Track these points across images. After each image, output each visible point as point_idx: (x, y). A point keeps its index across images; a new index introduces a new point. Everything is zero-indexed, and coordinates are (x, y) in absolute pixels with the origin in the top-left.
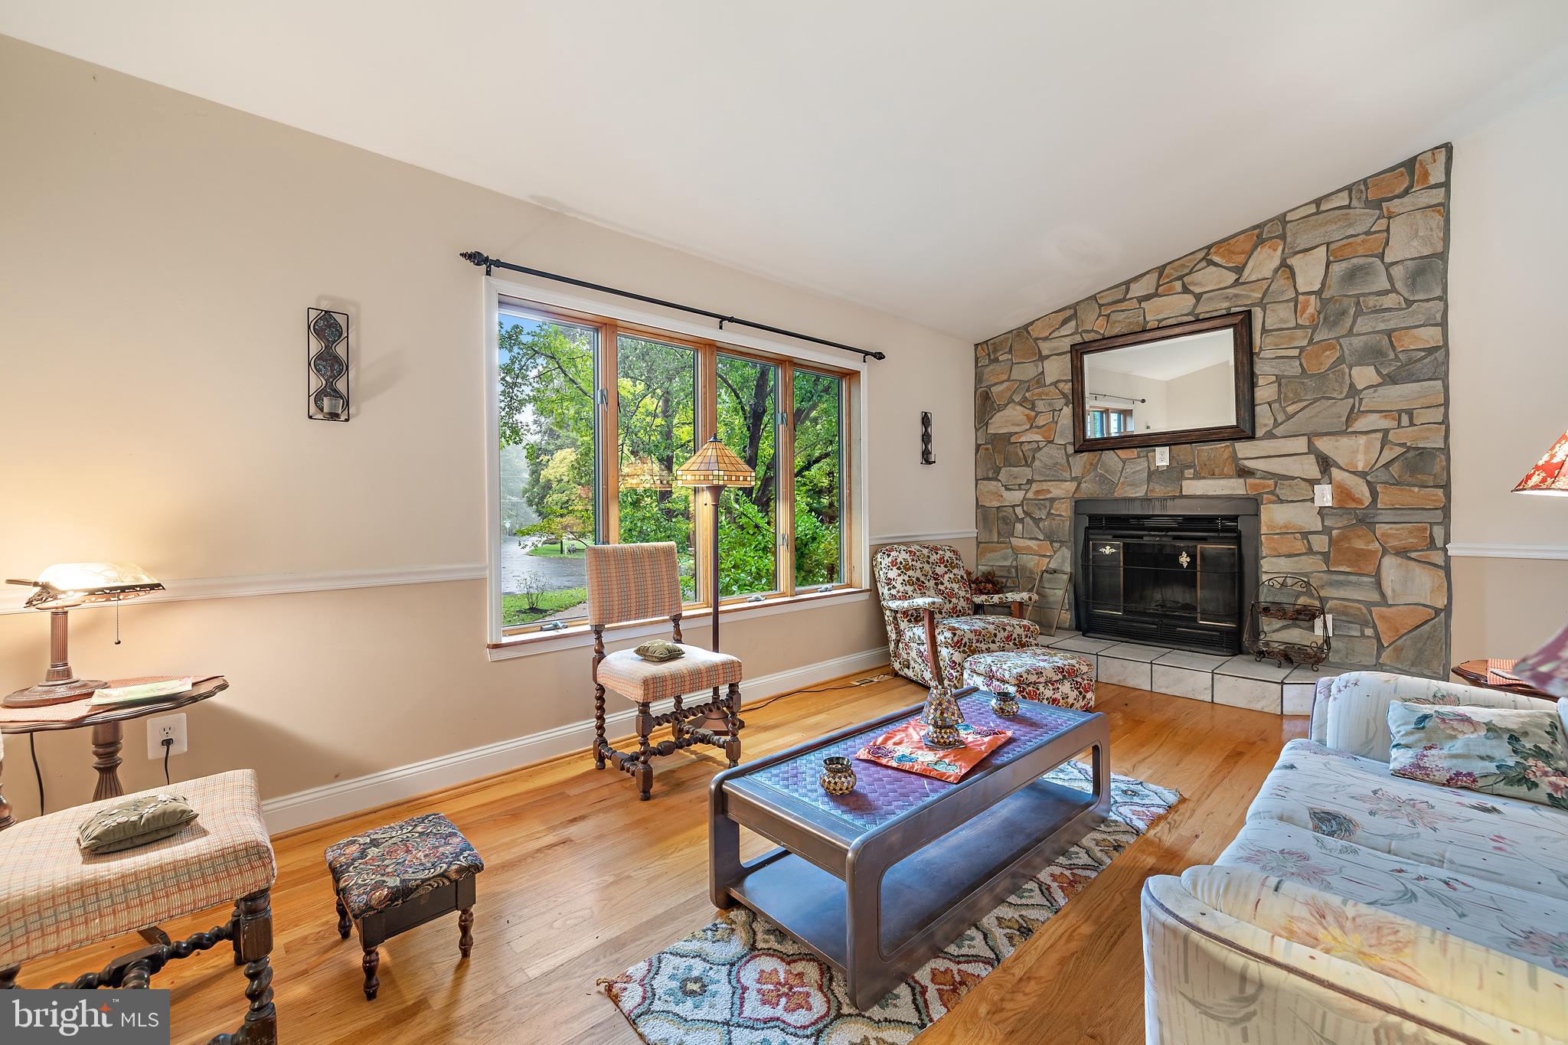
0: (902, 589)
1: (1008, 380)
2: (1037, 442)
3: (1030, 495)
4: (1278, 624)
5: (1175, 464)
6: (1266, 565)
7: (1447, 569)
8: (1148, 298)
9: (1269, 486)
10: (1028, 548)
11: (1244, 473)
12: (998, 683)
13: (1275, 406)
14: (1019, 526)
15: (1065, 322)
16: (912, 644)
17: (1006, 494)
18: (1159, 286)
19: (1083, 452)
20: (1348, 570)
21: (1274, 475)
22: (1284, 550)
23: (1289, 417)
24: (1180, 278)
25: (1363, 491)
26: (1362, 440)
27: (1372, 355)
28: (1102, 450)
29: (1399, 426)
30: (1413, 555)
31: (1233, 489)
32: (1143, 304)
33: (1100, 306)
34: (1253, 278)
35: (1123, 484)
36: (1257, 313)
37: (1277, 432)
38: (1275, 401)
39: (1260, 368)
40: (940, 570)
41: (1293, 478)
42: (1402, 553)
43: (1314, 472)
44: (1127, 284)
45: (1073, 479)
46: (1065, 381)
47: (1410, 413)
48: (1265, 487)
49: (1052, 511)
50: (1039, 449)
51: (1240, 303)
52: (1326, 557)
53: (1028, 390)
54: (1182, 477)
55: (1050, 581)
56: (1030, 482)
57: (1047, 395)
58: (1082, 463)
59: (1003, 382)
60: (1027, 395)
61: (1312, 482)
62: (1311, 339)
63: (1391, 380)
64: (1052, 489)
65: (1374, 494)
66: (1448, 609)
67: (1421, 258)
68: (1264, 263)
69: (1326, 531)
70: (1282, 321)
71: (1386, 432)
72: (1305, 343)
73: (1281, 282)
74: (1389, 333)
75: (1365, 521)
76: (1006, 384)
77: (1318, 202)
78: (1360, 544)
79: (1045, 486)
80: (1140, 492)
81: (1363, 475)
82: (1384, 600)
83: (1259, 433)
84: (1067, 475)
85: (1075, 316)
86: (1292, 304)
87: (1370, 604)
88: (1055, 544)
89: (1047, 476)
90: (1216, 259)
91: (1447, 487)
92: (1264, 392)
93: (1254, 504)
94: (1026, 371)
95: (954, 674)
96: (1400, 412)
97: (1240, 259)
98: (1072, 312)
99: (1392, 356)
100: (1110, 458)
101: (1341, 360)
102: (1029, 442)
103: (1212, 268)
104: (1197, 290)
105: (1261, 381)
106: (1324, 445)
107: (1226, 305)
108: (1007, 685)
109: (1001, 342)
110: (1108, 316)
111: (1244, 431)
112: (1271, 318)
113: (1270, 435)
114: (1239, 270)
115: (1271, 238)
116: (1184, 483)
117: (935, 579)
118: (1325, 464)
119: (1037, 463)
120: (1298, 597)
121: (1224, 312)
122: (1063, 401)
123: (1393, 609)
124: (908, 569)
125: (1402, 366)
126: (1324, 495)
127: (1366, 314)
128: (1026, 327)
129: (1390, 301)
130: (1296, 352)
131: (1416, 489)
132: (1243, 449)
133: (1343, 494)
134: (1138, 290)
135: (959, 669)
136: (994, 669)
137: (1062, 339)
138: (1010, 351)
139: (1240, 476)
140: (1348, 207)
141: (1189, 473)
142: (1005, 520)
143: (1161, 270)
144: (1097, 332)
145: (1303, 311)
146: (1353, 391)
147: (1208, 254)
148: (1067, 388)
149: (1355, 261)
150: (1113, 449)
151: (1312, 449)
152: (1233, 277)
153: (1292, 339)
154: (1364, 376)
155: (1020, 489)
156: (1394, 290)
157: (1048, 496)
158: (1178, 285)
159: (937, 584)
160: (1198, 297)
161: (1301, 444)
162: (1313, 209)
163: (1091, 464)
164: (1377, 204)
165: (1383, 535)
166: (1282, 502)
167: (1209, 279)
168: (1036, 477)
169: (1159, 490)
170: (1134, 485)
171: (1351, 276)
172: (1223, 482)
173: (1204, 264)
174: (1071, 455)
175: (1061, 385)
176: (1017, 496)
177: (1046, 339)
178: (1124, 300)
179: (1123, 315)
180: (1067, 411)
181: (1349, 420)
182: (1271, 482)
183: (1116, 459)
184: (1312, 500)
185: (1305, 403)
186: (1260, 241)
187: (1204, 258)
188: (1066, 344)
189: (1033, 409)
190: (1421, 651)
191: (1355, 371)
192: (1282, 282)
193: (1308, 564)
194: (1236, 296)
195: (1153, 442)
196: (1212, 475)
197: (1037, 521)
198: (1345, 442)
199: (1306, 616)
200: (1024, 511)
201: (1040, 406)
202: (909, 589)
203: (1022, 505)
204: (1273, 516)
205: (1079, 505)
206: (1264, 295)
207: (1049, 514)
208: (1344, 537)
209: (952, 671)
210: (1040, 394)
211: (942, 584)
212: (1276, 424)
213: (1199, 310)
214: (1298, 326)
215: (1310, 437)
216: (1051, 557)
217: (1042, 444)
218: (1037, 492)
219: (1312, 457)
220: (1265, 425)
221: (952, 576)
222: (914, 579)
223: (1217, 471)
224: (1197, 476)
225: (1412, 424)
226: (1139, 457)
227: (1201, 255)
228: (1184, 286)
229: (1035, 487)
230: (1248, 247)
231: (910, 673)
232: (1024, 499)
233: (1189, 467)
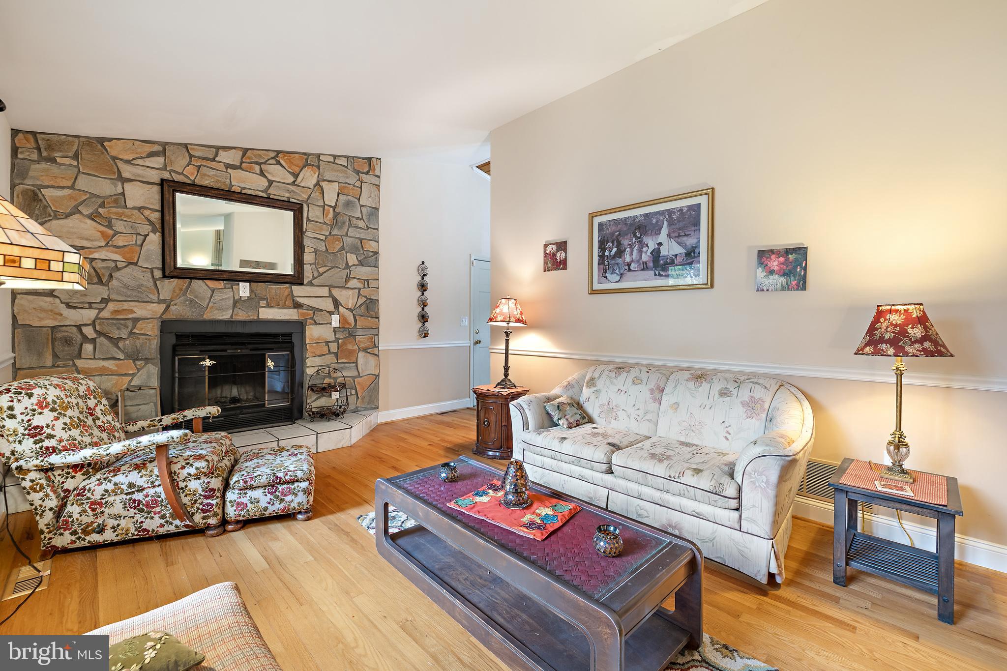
0: (65, 436)
1: (72, 187)
2: (115, 261)
3: (105, 314)
4: (315, 396)
5: (253, 296)
6: (309, 362)
7: (378, 356)
8: (234, 167)
9: (310, 315)
10: (104, 368)
11: (297, 306)
12: (285, 486)
13: (313, 266)
14: (88, 348)
15: (152, 155)
16: (111, 499)
17: (66, 312)
18: (242, 163)
19: (172, 278)
20: (346, 361)
21: (312, 308)
22: (318, 353)
23: (320, 275)
24: (259, 164)
25: (351, 319)
26: (350, 292)
27: (354, 250)
28: (191, 279)
29: (364, 288)
30: (369, 351)
31: (291, 315)
32: (229, 170)
33: (191, 156)
34: (302, 184)
35: (211, 308)
36: (305, 206)
37: (315, 282)
38: (313, 264)
39: (306, 242)
40: (92, 403)
41: (322, 310)
42: (365, 350)
43: (331, 308)
44: (218, 148)
45: (160, 302)
46: (150, 209)
47: (368, 281)
48: (308, 315)
49: (135, 331)
50: (117, 269)
51: (295, 197)
52: (336, 355)
53: (102, 205)
54: (259, 307)
55: (131, 398)
56: (105, 301)
57: (129, 217)
58: (171, 287)
59: (63, 188)
60: (100, 210)
61: (331, 313)
62: (330, 233)
63: (361, 263)
64: (135, 309)
65: (355, 320)
66: (378, 375)
67: (372, 208)
68: (309, 178)
69: (337, 340)
70: (317, 217)
71: (360, 289)
72: (327, 234)
73: (316, 194)
74: (361, 240)
75: (352, 335)
76: (66, 192)
77: (335, 157)
78: (350, 347)
79: (126, 306)
80: (226, 316)
81: (351, 310)
82: (359, 376)
83: (305, 282)
84: (154, 297)
85: (163, 153)
86: (322, 209)
87: (354, 378)
88: (138, 363)
89: (129, 296)
90: (282, 162)
91: (378, 318)
92: (308, 258)
93: (301, 326)
94: (105, 187)
95: (214, 502)
96: (365, 280)
97: (297, 169)
98: (163, 149)
99: (362, 252)
100: (198, 285)
101: (343, 248)
102: (103, 260)
103: (278, 167)
104: (270, 178)
105: (306, 250)
106: (336, 292)
107: (287, 195)
108: (296, 484)
109: (62, 143)
110: (199, 167)
111: (297, 279)
112: (312, 213)
113: (310, 284)
114: (296, 176)
115: (313, 165)
116: (261, 310)
117: (92, 415)
118: (336, 303)
119: (114, 283)
120: (324, 379)
121: (286, 199)
122: (149, 228)
123: (362, 378)
124: (65, 409)
125: (365, 258)
126: (336, 321)
127: (353, 227)
128: (101, 141)
129: (361, 224)
130: (323, 238)
131: (370, 319)
132: (297, 290)
133: (344, 320)
134: (225, 157)
135: (218, 495)
136: (280, 475)
137: (148, 169)
138: (76, 157)
139: (295, 307)
140: (347, 167)
141: (263, 303)
142: (68, 341)
143: (245, 151)
144: (188, 178)
145: (327, 216)
146: (347, 266)
147: (277, 156)
148: (155, 216)
149: (349, 197)
150: (202, 279)
151: (331, 295)
152: (291, 179)
153: (321, 229)
154: (352, 259)
155: (90, 308)
156: (361, 219)
157: (130, 316)
158: (257, 168)
159: (94, 420)
160: (271, 182)
161: (325, 291)
162: (331, 159)
163: (181, 289)
164: (358, 173)
165: (359, 341)
166: (316, 324)
167: (277, 173)
168: (113, 297)
169: (242, 315)
170: (221, 309)
171: (348, 204)
172: (285, 311)
173: (273, 161)
174: (158, 279)
175: (147, 213)
176: (87, 315)
177: (128, 162)
178: (213, 160)
179: (212, 172)
180: (155, 239)
181: (346, 282)
182: (311, 312)
183: (205, 287)
184: (331, 324)
185: (328, 268)
186: (307, 165)
187: (274, 158)
188: (155, 177)
189: (110, 226)
190: (371, 397)
191: (349, 255)
192: (318, 194)
193: (330, 359)
194: (293, 192)
195: (239, 278)
196: (278, 306)
197: (115, 342)
198: (344, 292)
199: (326, 390)
200: (95, 330)
201: (119, 226)
202: (75, 433)
203: (93, 324)
204: (313, 332)
205: (166, 326)
206: (309, 198)
207: (131, 333)
208: (344, 344)
209: (208, 501)
210: (121, 215)
211: (99, 419)
212: (314, 278)
213: (270, 191)
214: (325, 223)
215: (331, 287)
216: (133, 375)
217: (120, 265)
218: (117, 312)
219: (331, 299)
220: (308, 277)
222: (76, 419)
223: (281, 303)
224: (269, 306)
225: (369, 287)
226: (225, 288)
227: (273, 154)
228: (261, 170)
229: (111, 306)
230: (301, 164)
231: (109, 536)
232: (97, 318)
233: (263, 299)
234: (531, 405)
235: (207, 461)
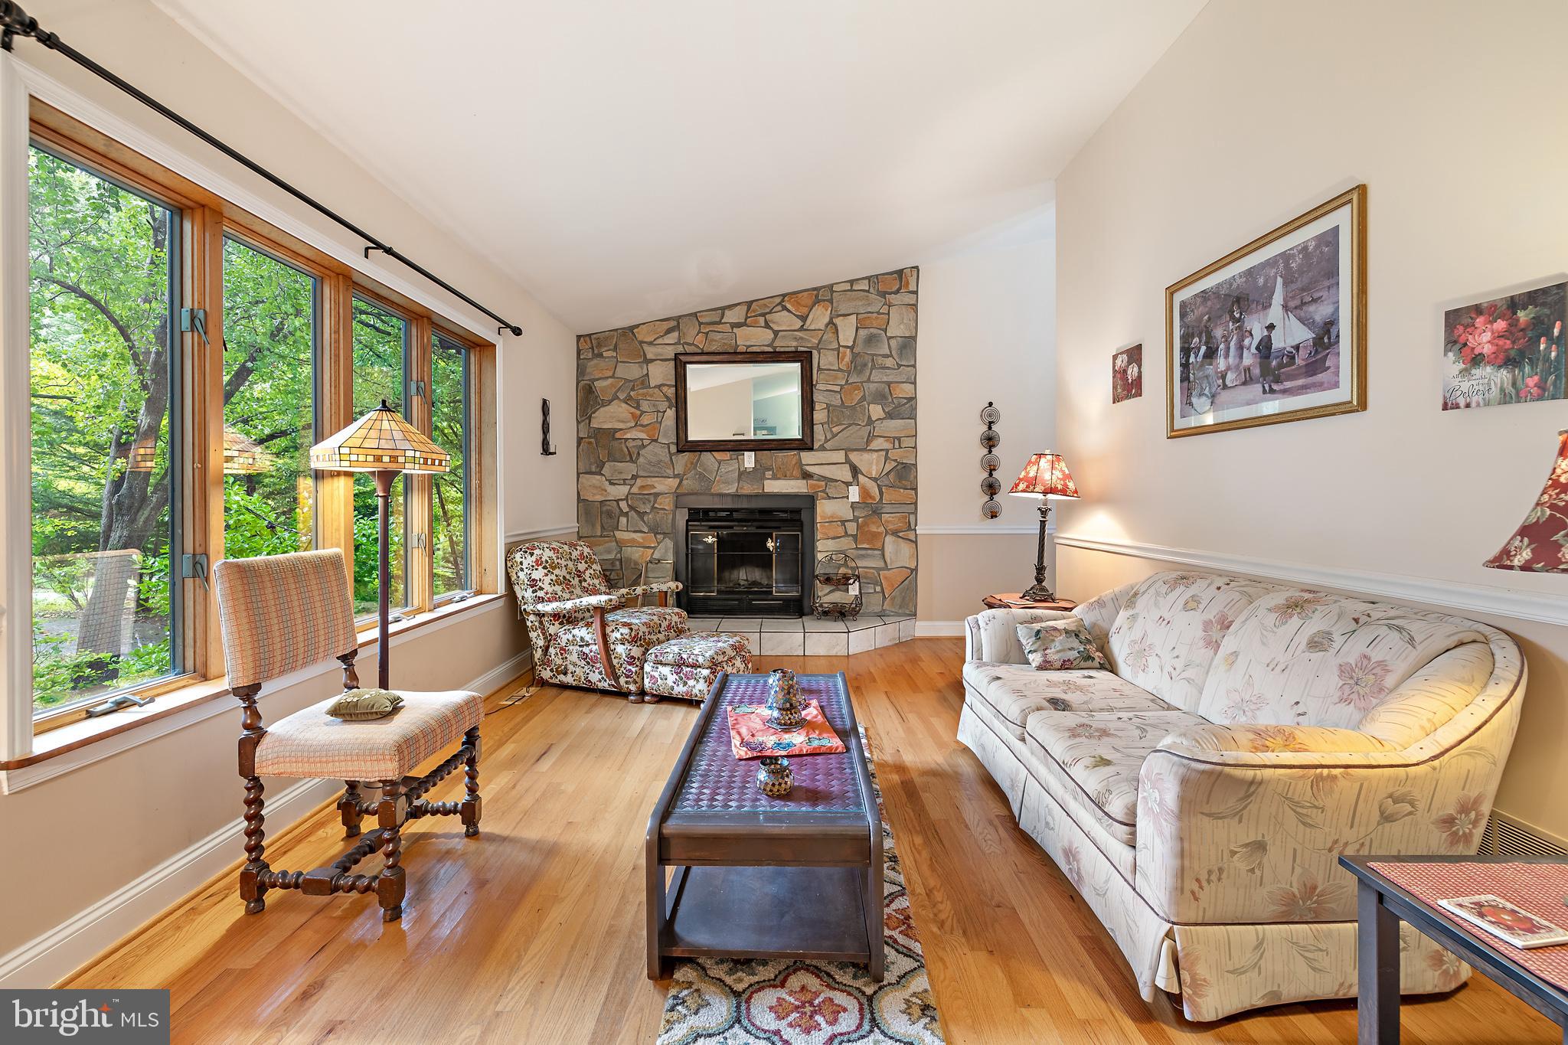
0: (550, 590)
1: (613, 377)
2: (642, 439)
3: (635, 490)
4: (827, 588)
5: (758, 467)
6: (820, 545)
7: (916, 542)
8: (739, 325)
9: (822, 487)
10: (633, 540)
11: (807, 476)
12: (689, 669)
13: (826, 426)
14: (623, 520)
15: (669, 331)
16: (571, 648)
17: (610, 489)
18: (747, 318)
19: (684, 452)
20: (867, 546)
21: (825, 478)
22: (831, 534)
23: (835, 436)
24: (763, 315)
25: (875, 491)
26: (875, 455)
27: (880, 398)
28: (701, 451)
29: (894, 448)
30: (901, 534)
31: (799, 488)
32: (735, 330)
33: (700, 324)
34: (812, 327)
35: (718, 482)
36: (815, 353)
37: (827, 446)
38: (825, 423)
39: (817, 397)
40: (582, 566)
41: (837, 481)
42: (895, 533)
43: (848, 477)
44: (723, 309)
45: (675, 476)
46: (668, 385)
47: (899, 439)
48: (819, 487)
49: (656, 505)
50: (644, 446)
51: (804, 344)
52: (855, 537)
53: (633, 389)
54: (763, 478)
55: (653, 570)
56: (635, 477)
57: (651, 396)
58: (684, 461)
59: (608, 378)
60: (632, 393)
61: (848, 484)
62: (847, 381)
63: (890, 416)
64: (656, 485)
65: (881, 493)
66: (916, 569)
67: (905, 337)
68: (819, 318)
69: (855, 519)
70: (831, 364)
71: (887, 451)
72: (843, 383)
73: (829, 336)
74: (889, 384)
75: (876, 512)
76: (610, 381)
77: (852, 282)
78: (874, 528)
79: (649, 481)
80: (732, 489)
81: (875, 480)
82: (886, 568)
83: (816, 446)
84: (670, 472)
85: (677, 328)
86: (836, 352)
87: (878, 569)
88: (658, 536)
89: (651, 472)
90: (789, 306)
91: (915, 489)
92: (819, 416)
93: (810, 500)
94: (633, 371)
95: (634, 670)
96: (894, 438)
97: (805, 310)
98: (675, 324)
99: (890, 400)
100: (707, 457)
101: (863, 398)
102: (634, 439)
103: (785, 313)
104: (776, 328)
105: (817, 407)
106: (854, 457)
107: (795, 344)
108: (699, 670)
109: (606, 339)
110: (707, 333)
111: (804, 444)
112: (823, 360)
113: (823, 448)
114: (804, 319)
115: (824, 300)
116: (766, 482)
117: (579, 576)
118: (855, 471)
119: (641, 460)
120: (839, 568)
121: (793, 349)
122: (667, 404)
123: (891, 571)
124: (554, 568)
125: (896, 407)
126: (854, 494)
127: (878, 368)
128: (632, 328)
129: (889, 362)
130: (838, 388)
131: (902, 490)
132: (806, 457)
133: (865, 493)
134: (731, 317)
135: (638, 663)
137: (666, 346)
138: (615, 349)
139: (804, 478)
140: (868, 291)
141: (769, 474)
142: (609, 514)
143: (750, 304)
144: (698, 347)
145: (843, 360)
146: (870, 422)
147: (783, 301)
148: (671, 392)
149: (872, 330)
150: (710, 451)
151: (848, 461)
152: (799, 324)
153: (836, 378)
154: (876, 411)
155: (625, 484)
156: (891, 356)
157: (652, 491)
158: (761, 320)
159: (580, 582)
160: (776, 333)
161: (840, 456)
162: (848, 287)
163: (692, 463)
164: (883, 294)
165: (886, 521)
166: (829, 498)
167: (785, 321)
168: (641, 473)
169: (748, 489)
170: (727, 482)
171: (871, 340)
172: (792, 482)
173: (779, 308)
174: (674, 454)
175: (665, 389)
176: (622, 491)
177: (651, 343)
178: (720, 323)
179: (718, 336)
180: (671, 413)
181: (868, 442)
182: (823, 483)
183: (713, 460)
184: (848, 497)
185: (845, 426)
186: (817, 301)
187: (780, 304)
188: (670, 352)
189: (638, 407)
190: (904, 598)
191: (872, 406)
192: (831, 335)
193: (846, 544)
194: (801, 338)
195: (743, 447)
196: (785, 477)
197: (641, 515)
198: (866, 456)
199: (843, 582)
200: (628, 505)
201: (645, 406)
202: (558, 588)
203: (626, 499)
204: (825, 509)
205: (680, 498)
206: (820, 342)
207: (653, 507)
208: (865, 524)
209: (630, 667)
210: (644, 395)
211: (585, 581)
212: (827, 441)
213: (776, 344)
214: (840, 370)
215: (847, 450)
216: (654, 548)
217: (646, 442)
218: (642, 487)
219: (848, 466)
220: (820, 440)
221: (592, 572)
222: (561, 578)
223: (788, 474)
224: (775, 478)
225: (900, 447)
226: (731, 459)
227: (778, 300)
228: (766, 321)
229: (639, 482)
230: (810, 303)
231: (568, 679)
232: (629, 493)
233: (769, 470)
234: (990, 624)
235: (631, 629)
